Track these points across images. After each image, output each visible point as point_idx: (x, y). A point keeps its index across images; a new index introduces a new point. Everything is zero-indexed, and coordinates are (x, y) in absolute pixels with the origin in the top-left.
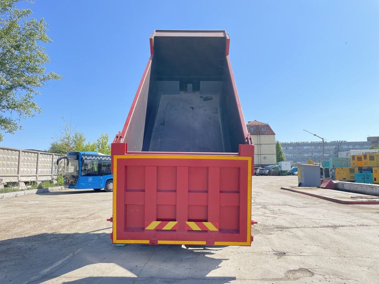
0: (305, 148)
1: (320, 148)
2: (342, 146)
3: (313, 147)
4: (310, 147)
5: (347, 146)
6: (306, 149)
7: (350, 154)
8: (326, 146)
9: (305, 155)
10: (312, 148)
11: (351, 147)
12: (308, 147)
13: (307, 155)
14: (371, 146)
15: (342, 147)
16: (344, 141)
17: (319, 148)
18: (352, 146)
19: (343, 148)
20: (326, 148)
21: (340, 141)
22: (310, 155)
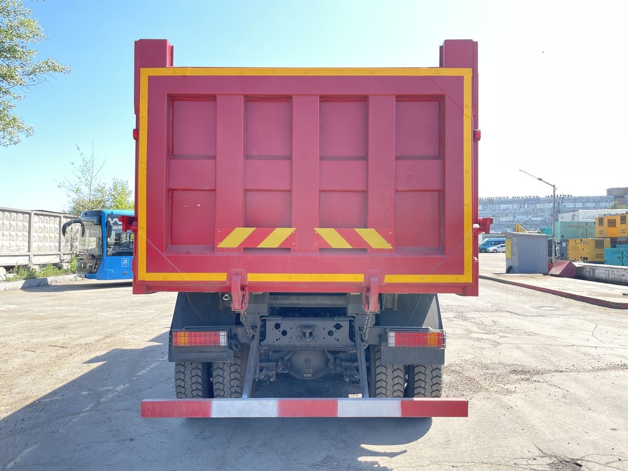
0: (503, 206)
1: (528, 207)
2: (564, 204)
3: (516, 205)
4: (511, 205)
5: (574, 204)
6: (504, 210)
7: (578, 217)
8: (537, 204)
9: (503, 220)
10: (514, 208)
11: (580, 205)
12: (508, 205)
13: (505, 220)
14: (612, 204)
15: (565, 206)
16: (568, 196)
17: (526, 207)
18: (581, 203)
19: (567, 207)
20: (538, 207)
21: (561, 195)
22: (511, 218)
